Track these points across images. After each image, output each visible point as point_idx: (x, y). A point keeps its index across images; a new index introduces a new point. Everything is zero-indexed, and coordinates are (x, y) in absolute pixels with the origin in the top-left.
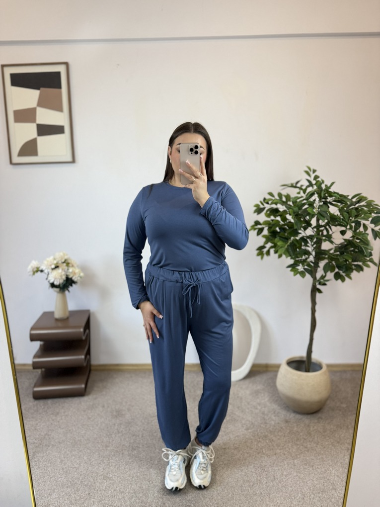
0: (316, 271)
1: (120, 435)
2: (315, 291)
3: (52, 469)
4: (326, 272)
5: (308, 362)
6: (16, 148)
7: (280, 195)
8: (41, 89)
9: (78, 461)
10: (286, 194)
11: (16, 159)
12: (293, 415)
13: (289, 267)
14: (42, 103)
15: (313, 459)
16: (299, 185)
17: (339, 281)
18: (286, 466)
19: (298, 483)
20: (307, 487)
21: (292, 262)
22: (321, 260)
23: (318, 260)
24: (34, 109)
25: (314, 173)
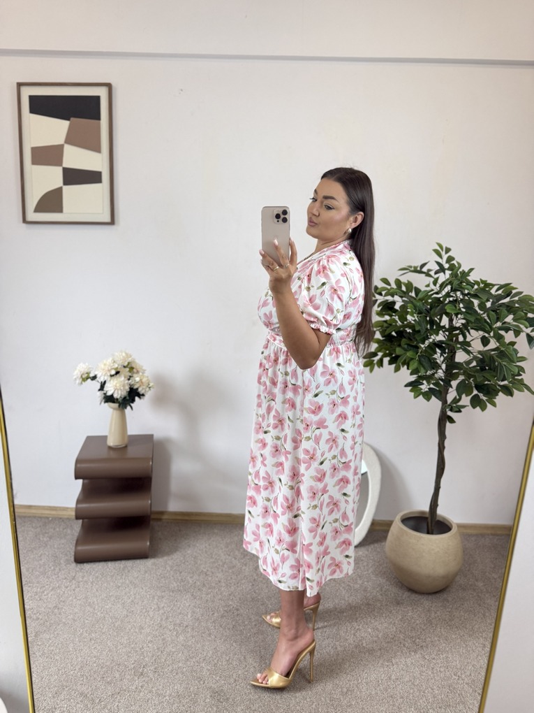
0: (447, 393)
1: (161, 611)
2: (444, 420)
3: (61, 658)
4: (460, 395)
5: (431, 523)
6: (33, 201)
7: (398, 282)
8: (72, 119)
9: (99, 648)
10: (407, 282)
11: (32, 216)
12: (407, 594)
13: (406, 386)
14: (70, 139)
15: (434, 659)
16: (425, 269)
17: (478, 408)
18: (395, 666)
19: (412, 691)
20: (424, 699)
21: (413, 378)
22: (455, 377)
23: (450, 376)
24: (60, 148)
25: (447, 252)
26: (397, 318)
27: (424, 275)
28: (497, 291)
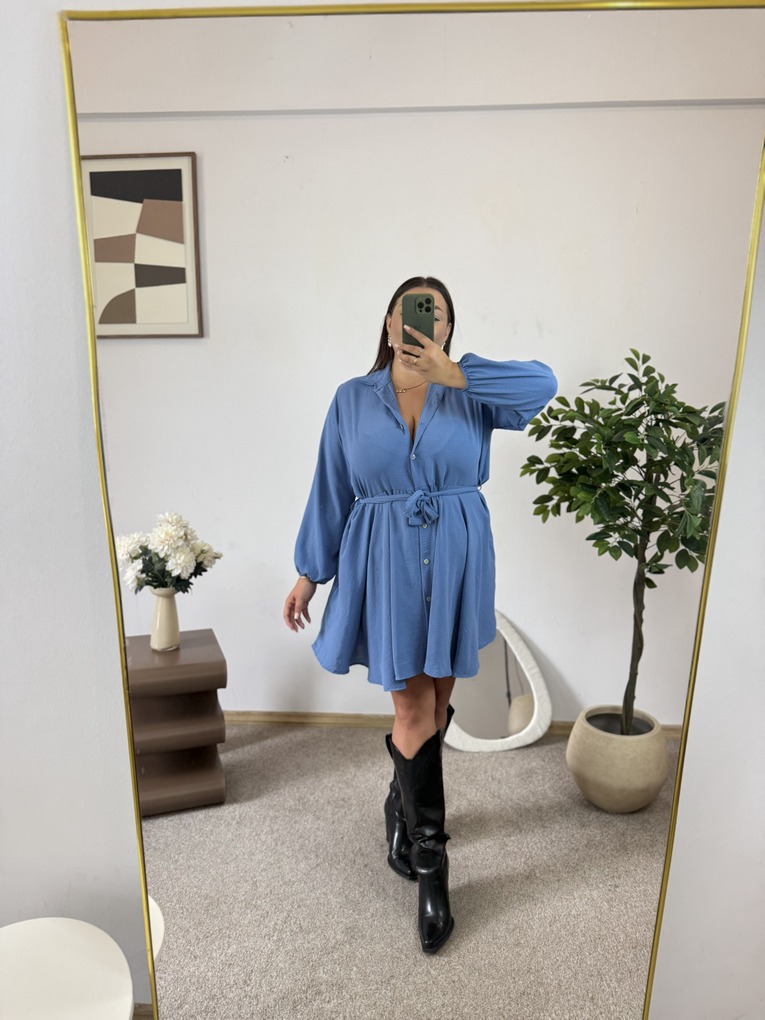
0: (645, 548)
2: (641, 583)
4: (662, 550)
5: (626, 717)
7: (580, 402)
8: (145, 201)
10: (591, 402)
12: (593, 816)
13: (588, 539)
14: (143, 228)
16: (615, 385)
17: (686, 568)
21: (598, 528)
22: (655, 527)
23: (649, 526)
24: (132, 238)
25: (644, 362)
26: (576, 451)
27: (614, 392)
28: (712, 412)
